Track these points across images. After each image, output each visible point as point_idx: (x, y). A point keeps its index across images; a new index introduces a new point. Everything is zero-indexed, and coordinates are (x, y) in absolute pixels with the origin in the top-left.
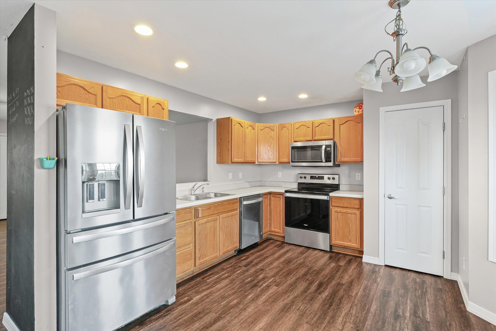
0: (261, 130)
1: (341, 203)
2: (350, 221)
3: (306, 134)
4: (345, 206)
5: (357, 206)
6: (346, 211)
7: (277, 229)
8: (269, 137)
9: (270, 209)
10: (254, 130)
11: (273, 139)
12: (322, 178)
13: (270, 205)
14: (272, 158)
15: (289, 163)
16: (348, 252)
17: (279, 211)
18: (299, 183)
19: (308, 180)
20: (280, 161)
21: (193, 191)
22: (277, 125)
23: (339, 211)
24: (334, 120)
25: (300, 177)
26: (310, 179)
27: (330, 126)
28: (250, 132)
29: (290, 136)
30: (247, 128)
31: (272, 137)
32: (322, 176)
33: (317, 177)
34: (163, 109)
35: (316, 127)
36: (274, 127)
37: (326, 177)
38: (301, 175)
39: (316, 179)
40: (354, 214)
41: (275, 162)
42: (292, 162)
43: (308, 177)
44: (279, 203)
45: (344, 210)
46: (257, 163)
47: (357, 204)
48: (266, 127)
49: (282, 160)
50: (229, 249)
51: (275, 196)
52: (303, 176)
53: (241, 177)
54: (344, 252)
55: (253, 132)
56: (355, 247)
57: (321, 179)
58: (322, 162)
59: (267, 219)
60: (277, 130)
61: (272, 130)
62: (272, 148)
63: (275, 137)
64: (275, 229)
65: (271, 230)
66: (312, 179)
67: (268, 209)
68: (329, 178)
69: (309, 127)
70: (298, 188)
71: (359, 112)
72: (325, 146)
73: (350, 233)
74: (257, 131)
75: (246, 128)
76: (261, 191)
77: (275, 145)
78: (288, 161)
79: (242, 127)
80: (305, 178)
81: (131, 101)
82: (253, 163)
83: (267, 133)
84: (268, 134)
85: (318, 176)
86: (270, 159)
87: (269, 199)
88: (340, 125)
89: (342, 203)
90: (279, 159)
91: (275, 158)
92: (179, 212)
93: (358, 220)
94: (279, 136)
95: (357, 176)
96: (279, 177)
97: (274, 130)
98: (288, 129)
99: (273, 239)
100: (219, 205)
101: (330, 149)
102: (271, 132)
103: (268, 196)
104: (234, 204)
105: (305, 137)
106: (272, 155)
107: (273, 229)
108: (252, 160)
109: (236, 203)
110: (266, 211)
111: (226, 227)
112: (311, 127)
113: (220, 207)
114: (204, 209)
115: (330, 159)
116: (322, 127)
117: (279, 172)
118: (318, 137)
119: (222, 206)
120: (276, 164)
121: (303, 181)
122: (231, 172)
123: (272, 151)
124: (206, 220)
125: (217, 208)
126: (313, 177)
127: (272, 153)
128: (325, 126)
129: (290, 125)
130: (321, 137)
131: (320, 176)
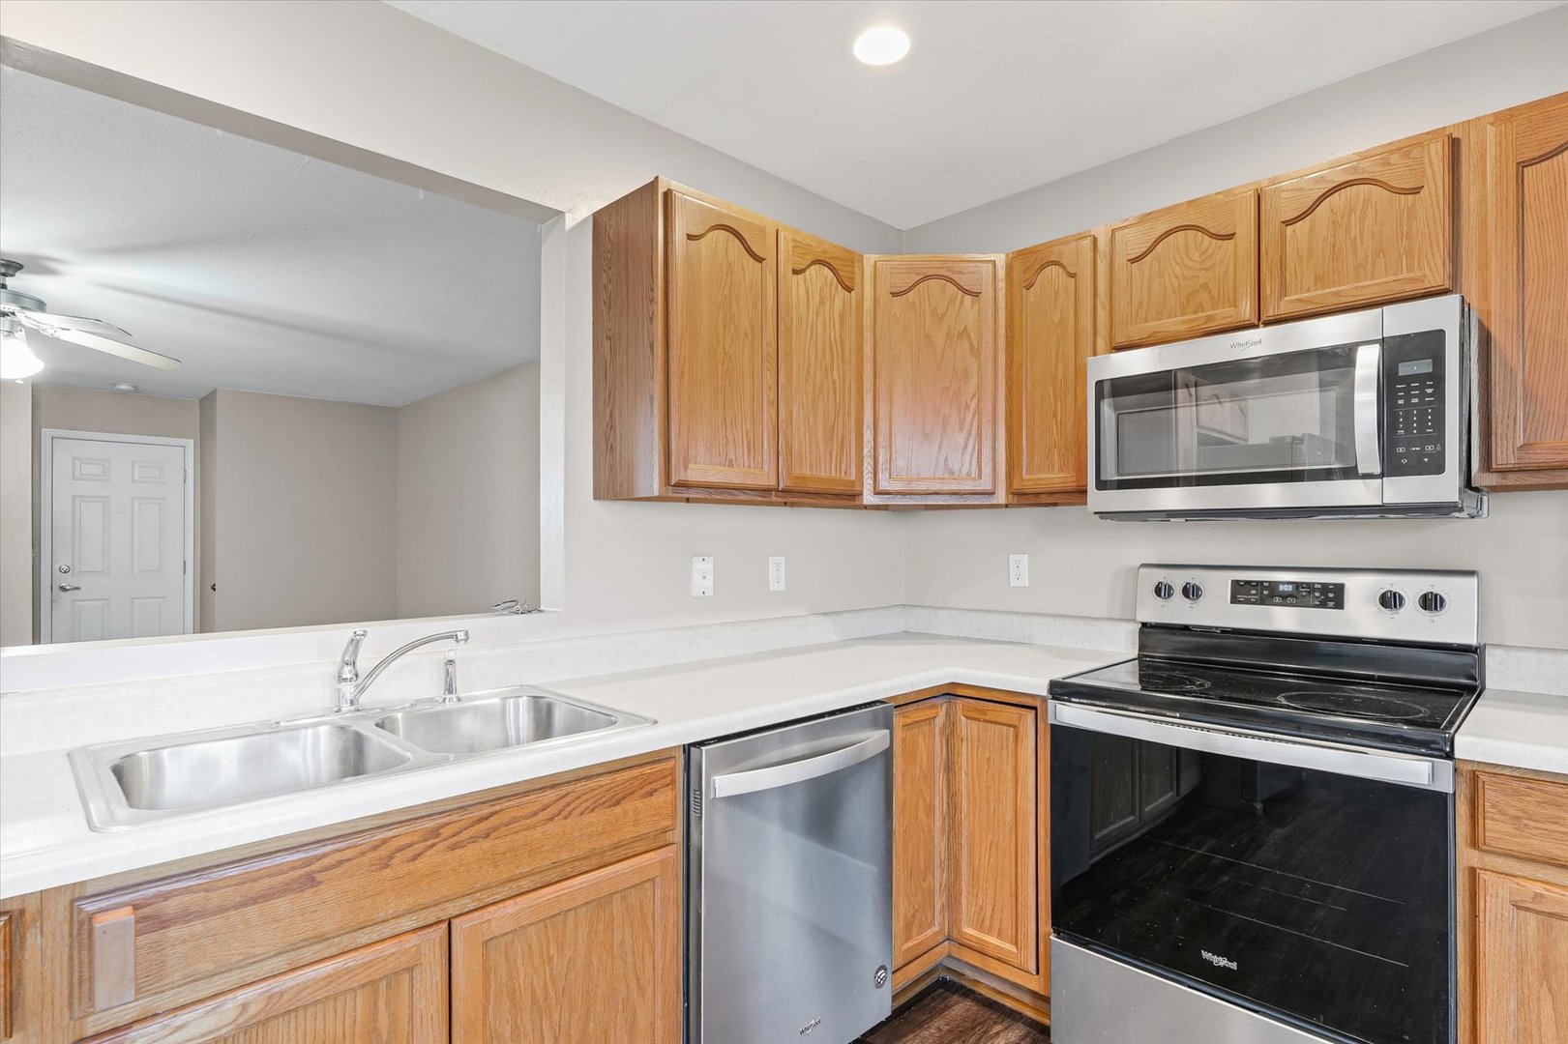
0: (895, 294)
3: (1205, 286)
7: (999, 936)
8: (948, 336)
9: (952, 795)
10: (849, 290)
11: (975, 351)
12: (1333, 597)
13: (950, 767)
14: (966, 470)
15: (1079, 494)
17: (1009, 815)
18: (1144, 625)
19: (1217, 611)
20: (1016, 486)
21: (348, 690)
22: (1000, 259)
24: (1455, 144)
25: (1158, 591)
26: (1234, 600)
27: (1416, 191)
28: (822, 302)
29: (1086, 321)
30: (796, 272)
31: (964, 333)
32: (1326, 585)
33: (1290, 588)
35: (1288, 223)
36: (978, 271)
37: (1360, 589)
38: (1161, 576)
39: (1277, 600)
41: (991, 494)
42: (1102, 485)
43: (1217, 586)
44: (1011, 760)
46: (868, 498)
48: (927, 278)
49: (1029, 479)
51: (984, 712)
52: (1178, 580)
53: (782, 587)
55: (838, 301)
57: (1322, 606)
58: (1350, 473)
59: (929, 863)
60: (1002, 295)
61: (965, 292)
62: (968, 407)
63: (988, 336)
64: (980, 927)
65: (955, 934)
66: (1248, 602)
67: (932, 795)
68: (1390, 601)
69: (1231, 236)
70: (1140, 658)
72: (1376, 350)
74: (868, 304)
75: (785, 269)
76: (884, 683)
77: (988, 386)
78: (1071, 485)
79: (760, 260)
80: (1191, 592)
82: (846, 498)
83: (934, 312)
84: (944, 315)
85: (1297, 585)
86: (952, 472)
87: (942, 732)
88: (1523, 165)
90: (1010, 475)
91: (987, 470)
94: (1010, 327)
97: (976, 295)
98: (1073, 276)
99: (969, 985)
100: (435, 833)
101: (1431, 370)
102: (962, 303)
103: (931, 713)
104: (617, 803)
105: (1200, 308)
106: (965, 448)
107: (969, 931)
108: (841, 474)
109: (644, 796)
110: (921, 814)
111: (534, 1001)
112: (1245, 229)
113: (452, 848)
114: (215, 899)
115: (1429, 448)
116: (1342, 217)
117: (1012, 558)
118: (1308, 291)
119: (474, 839)
120: (995, 502)
121: (1178, 612)
122: (708, 556)
123: (967, 424)
124: (245, 1006)
125: (411, 867)
126: (1253, 592)
127: (969, 436)
128: (1367, 201)
129: (1087, 243)
130: (1337, 294)
131: (1314, 584)
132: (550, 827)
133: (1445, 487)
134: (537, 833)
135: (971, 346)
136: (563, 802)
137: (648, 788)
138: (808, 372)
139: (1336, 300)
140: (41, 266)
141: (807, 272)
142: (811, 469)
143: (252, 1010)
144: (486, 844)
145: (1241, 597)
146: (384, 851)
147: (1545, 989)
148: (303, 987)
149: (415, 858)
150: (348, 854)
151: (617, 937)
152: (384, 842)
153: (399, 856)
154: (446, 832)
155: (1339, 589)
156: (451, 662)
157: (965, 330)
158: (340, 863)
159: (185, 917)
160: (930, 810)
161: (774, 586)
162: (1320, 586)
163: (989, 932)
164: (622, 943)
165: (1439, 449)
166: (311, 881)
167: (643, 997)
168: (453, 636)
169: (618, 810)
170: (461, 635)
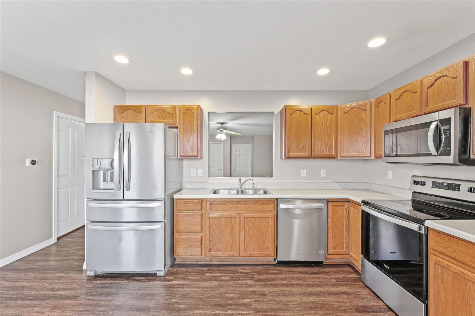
3: (411, 105)
7: (356, 256)
8: (358, 121)
10: (332, 114)
11: (365, 124)
12: (457, 188)
13: (348, 217)
14: (362, 151)
18: (414, 191)
19: (428, 189)
20: (377, 155)
21: (240, 185)
22: (373, 100)
23: (446, 266)
24: (467, 63)
26: (432, 187)
27: (456, 78)
28: (324, 118)
29: (388, 114)
30: (316, 114)
32: (456, 184)
33: (446, 184)
34: (194, 113)
35: (428, 88)
36: (366, 105)
37: (464, 187)
38: (416, 179)
39: (443, 187)
41: (369, 157)
42: (385, 156)
43: (429, 182)
46: (339, 158)
48: (353, 107)
50: (255, 253)
52: (420, 180)
53: (325, 176)
55: (329, 117)
57: (454, 190)
58: (431, 155)
60: (373, 109)
61: (363, 110)
62: (363, 137)
63: (369, 120)
65: (349, 254)
66: (436, 187)
68: (470, 190)
69: (416, 92)
70: (412, 199)
72: (436, 122)
74: (339, 116)
75: (314, 114)
76: (326, 196)
77: (368, 132)
79: (306, 114)
80: (423, 183)
81: (165, 112)
82: (334, 158)
83: (354, 115)
84: (357, 116)
85: (449, 184)
86: (358, 152)
87: (346, 209)
90: (375, 152)
91: (368, 150)
92: (186, 201)
94: (375, 117)
96: (389, 178)
97: (366, 110)
98: (385, 104)
99: (355, 267)
100: (238, 202)
101: (448, 128)
102: (362, 112)
103: (343, 204)
104: (264, 205)
105: (410, 111)
106: (362, 146)
107: (351, 253)
108: (330, 153)
109: (268, 205)
110: (339, 225)
111: (251, 228)
112: (419, 90)
113: (240, 204)
114: (217, 203)
115: (448, 149)
116: (440, 86)
117: (389, 172)
118: (432, 106)
119: (243, 204)
120: (371, 158)
121: (419, 189)
122: (305, 169)
123: (363, 141)
124: (219, 215)
125: (235, 205)
126: (438, 185)
127: (364, 143)
128: (446, 81)
129: (388, 96)
130: (438, 106)
131: (453, 184)
132: (253, 205)
133: (450, 159)
134: (251, 206)
135: (364, 122)
136: (255, 202)
137: (269, 204)
138: (320, 133)
139: (438, 108)
140: (226, 123)
141: (320, 113)
142: (321, 152)
143: (220, 215)
144: (245, 205)
145: (434, 186)
146: (233, 203)
147: (442, 284)
148: (224, 215)
149: (236, 204)
150: (229, 202)
151: (264, 224)
152: (233, 202)
153: (234, 204)
154: (240, 202)
155: (459, 186)
156: (253, 183)
157: (363, 119)
158: (228, 203)
159: (214, 204)
160: (342, 225)
161: (322, 176)
162: (454, 184)
163: (354, 254)
164: (265, 225)
165: (450, 149)
166: (225, 204)
167: (268, 234)
168: (250, 179)
169: (264, 206)
170: (252, 180)
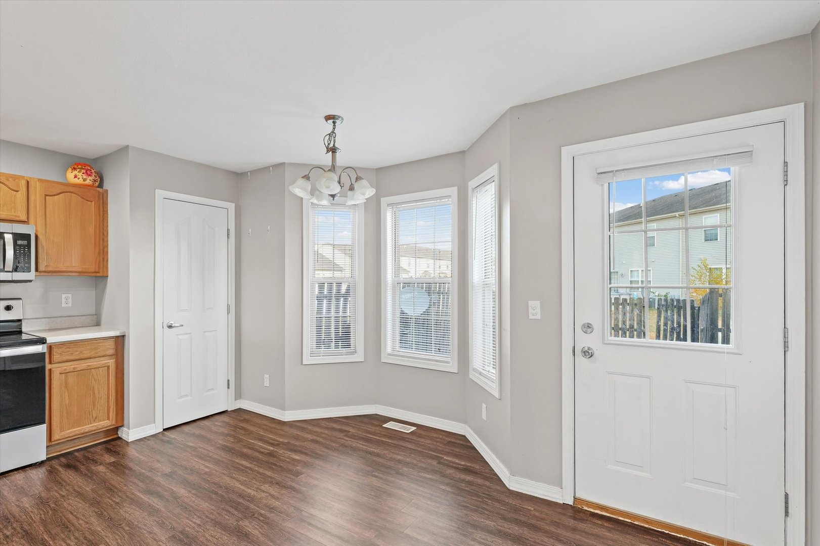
1: (77, 351)
2: (95, 381)
4: (85, 356)
5: (111, 352)
6: (88, 366)
16: (83, 443)
23: (72, 370)
24: (28, 182)
27: (17, 191)
40: (104, 367)
45: (83, 365)
47: (110, 348)
54: (74, 447)
56: (106, 426)
58: (2, 270)
71: (85, 180)
72: (11, 235)
73: (94, 405)
88: (46, 195)
89: (78, 353)
93: (113, 375)
95: (64, 300)
101: (27, 244)
115: (26, 265)
165: (29, 266)
